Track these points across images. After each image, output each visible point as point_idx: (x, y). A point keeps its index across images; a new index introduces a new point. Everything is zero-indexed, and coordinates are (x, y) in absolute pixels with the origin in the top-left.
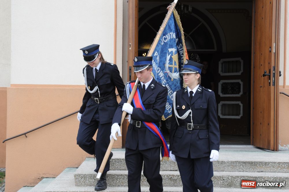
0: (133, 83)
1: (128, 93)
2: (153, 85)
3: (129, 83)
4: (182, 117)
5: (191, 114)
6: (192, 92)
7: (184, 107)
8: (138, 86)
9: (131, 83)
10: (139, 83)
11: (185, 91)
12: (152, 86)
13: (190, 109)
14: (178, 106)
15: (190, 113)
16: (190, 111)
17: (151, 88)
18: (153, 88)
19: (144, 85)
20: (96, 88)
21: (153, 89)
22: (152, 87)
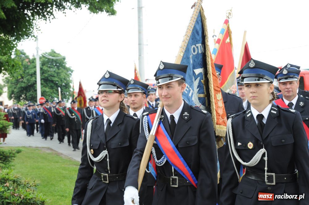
0: (153, 114)
1: (145, 129)
2: (186, 113)
3: (147, 115)
4: (249, 163)
5: (265, 157)
6: (260, 117)
7: (250, 145)
8: (161, 119)
9: (150, 116)
10: (163, 113)
11: (248, 116)
12: (186, 116)
13: (263, 148)
14: (239, 144)
15: (264, 155)
16: (263, 150)
17: (184, 119)
18: (188, 119)
19: (172, 117)
20: (104, 153)
21: (187, 121)
22: (186, 118)
